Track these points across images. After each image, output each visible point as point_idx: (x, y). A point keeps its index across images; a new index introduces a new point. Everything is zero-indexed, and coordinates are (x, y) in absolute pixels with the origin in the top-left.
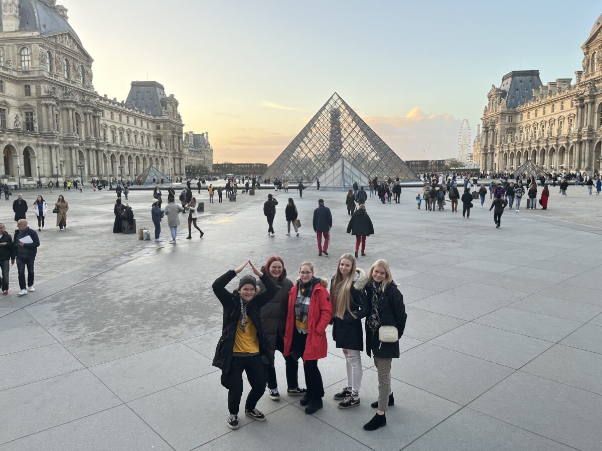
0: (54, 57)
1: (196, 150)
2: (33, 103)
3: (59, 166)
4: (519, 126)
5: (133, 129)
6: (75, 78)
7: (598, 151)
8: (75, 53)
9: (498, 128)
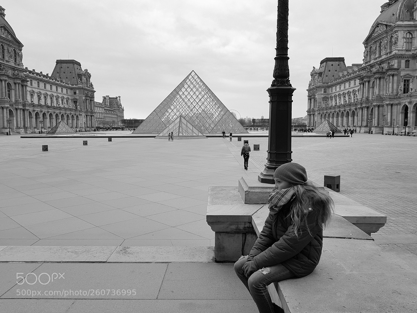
1: (111, 109)
4: (330, 96)
5: (55, 94)
6: (9, 58)
7: (372, 115)
8: (10, 41)
9: (317, 97)
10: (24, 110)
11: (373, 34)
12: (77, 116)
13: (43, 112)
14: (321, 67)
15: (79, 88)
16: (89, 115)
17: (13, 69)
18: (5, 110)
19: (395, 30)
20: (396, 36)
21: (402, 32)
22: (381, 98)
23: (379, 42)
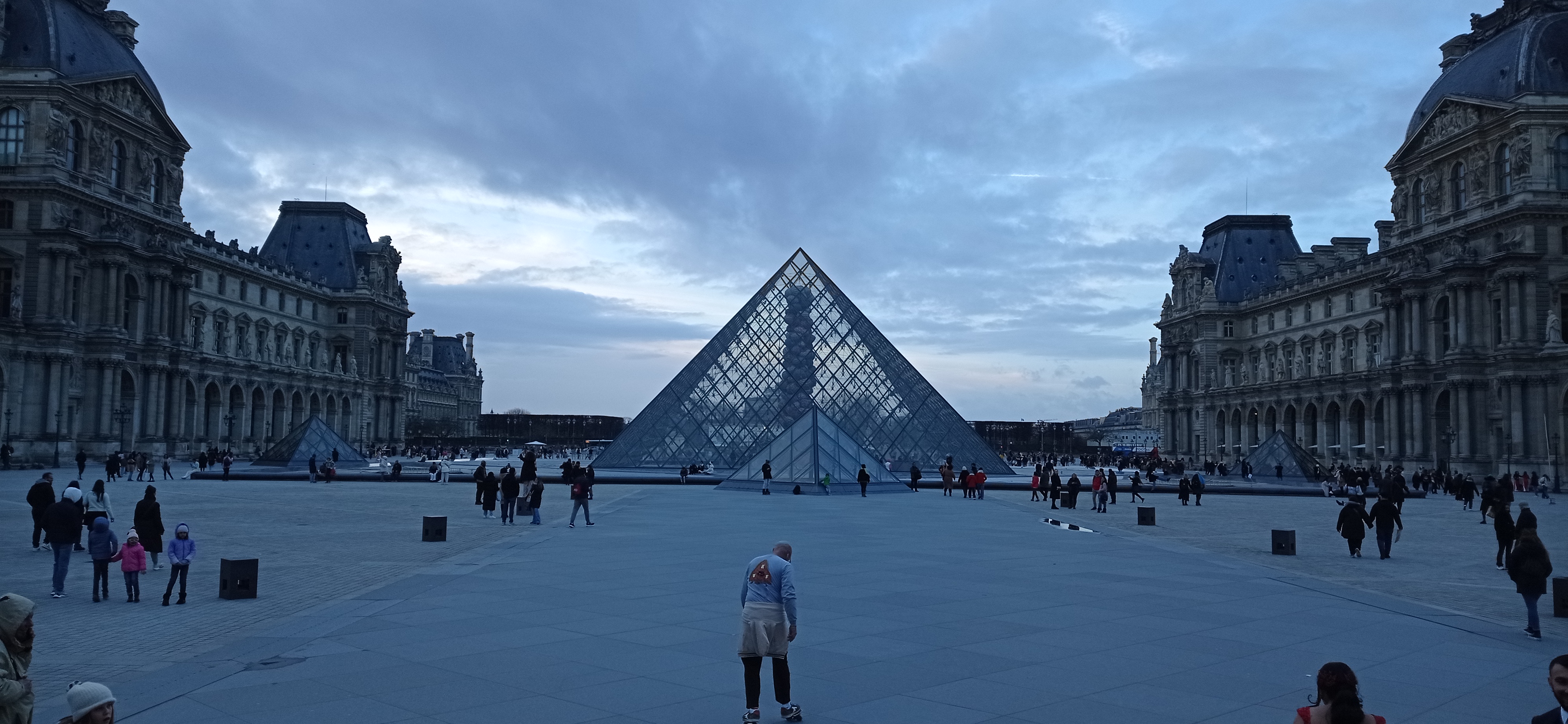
0: (87, 135)
1: (439, 377)
2: (19, 248)
3: (65, 410)
4: (1250, 347)
5: (274, 321)
6: (137, 188)
7: (1443, 414)
8: (143, 129)
9: (1199, 349)
10: (171, 375)
11: (1426, 138)
12: (346, 401)
13: (233, 383)
14: (1208, 248)
15: (359, 303)
16: (385, 397)
17: (149, 226)
18: (108, 374)
19: (1518, 123)
20: (1522, 145)
21: (1544, 131)
22: (1475, 358)
23: (1449, 164)
